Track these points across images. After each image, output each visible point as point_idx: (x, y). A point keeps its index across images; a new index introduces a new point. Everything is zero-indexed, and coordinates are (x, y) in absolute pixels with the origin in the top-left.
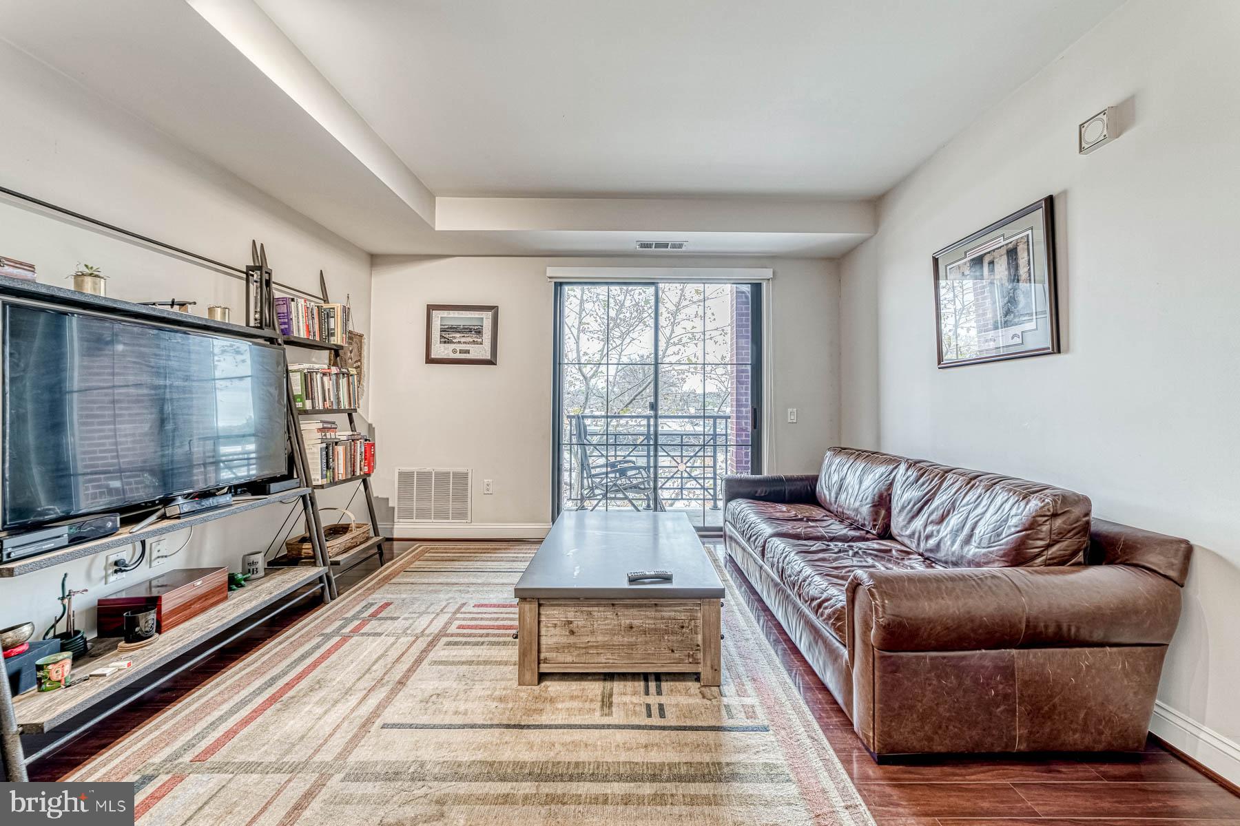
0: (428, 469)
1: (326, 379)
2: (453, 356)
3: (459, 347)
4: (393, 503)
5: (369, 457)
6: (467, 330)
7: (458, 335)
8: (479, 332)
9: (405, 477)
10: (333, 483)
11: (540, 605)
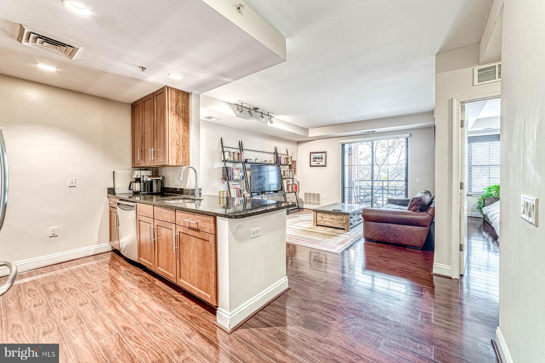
0: (311, 192)
1: (287, 172)
2: (316, 165)
3: (317, 163)
4: (303, 200)
5: (296, 188)
6: (319, 158)
7: (317, 160)
8: (322, 158)
9: (306, 194)
10: (289, 193)
11: (317, 213)
